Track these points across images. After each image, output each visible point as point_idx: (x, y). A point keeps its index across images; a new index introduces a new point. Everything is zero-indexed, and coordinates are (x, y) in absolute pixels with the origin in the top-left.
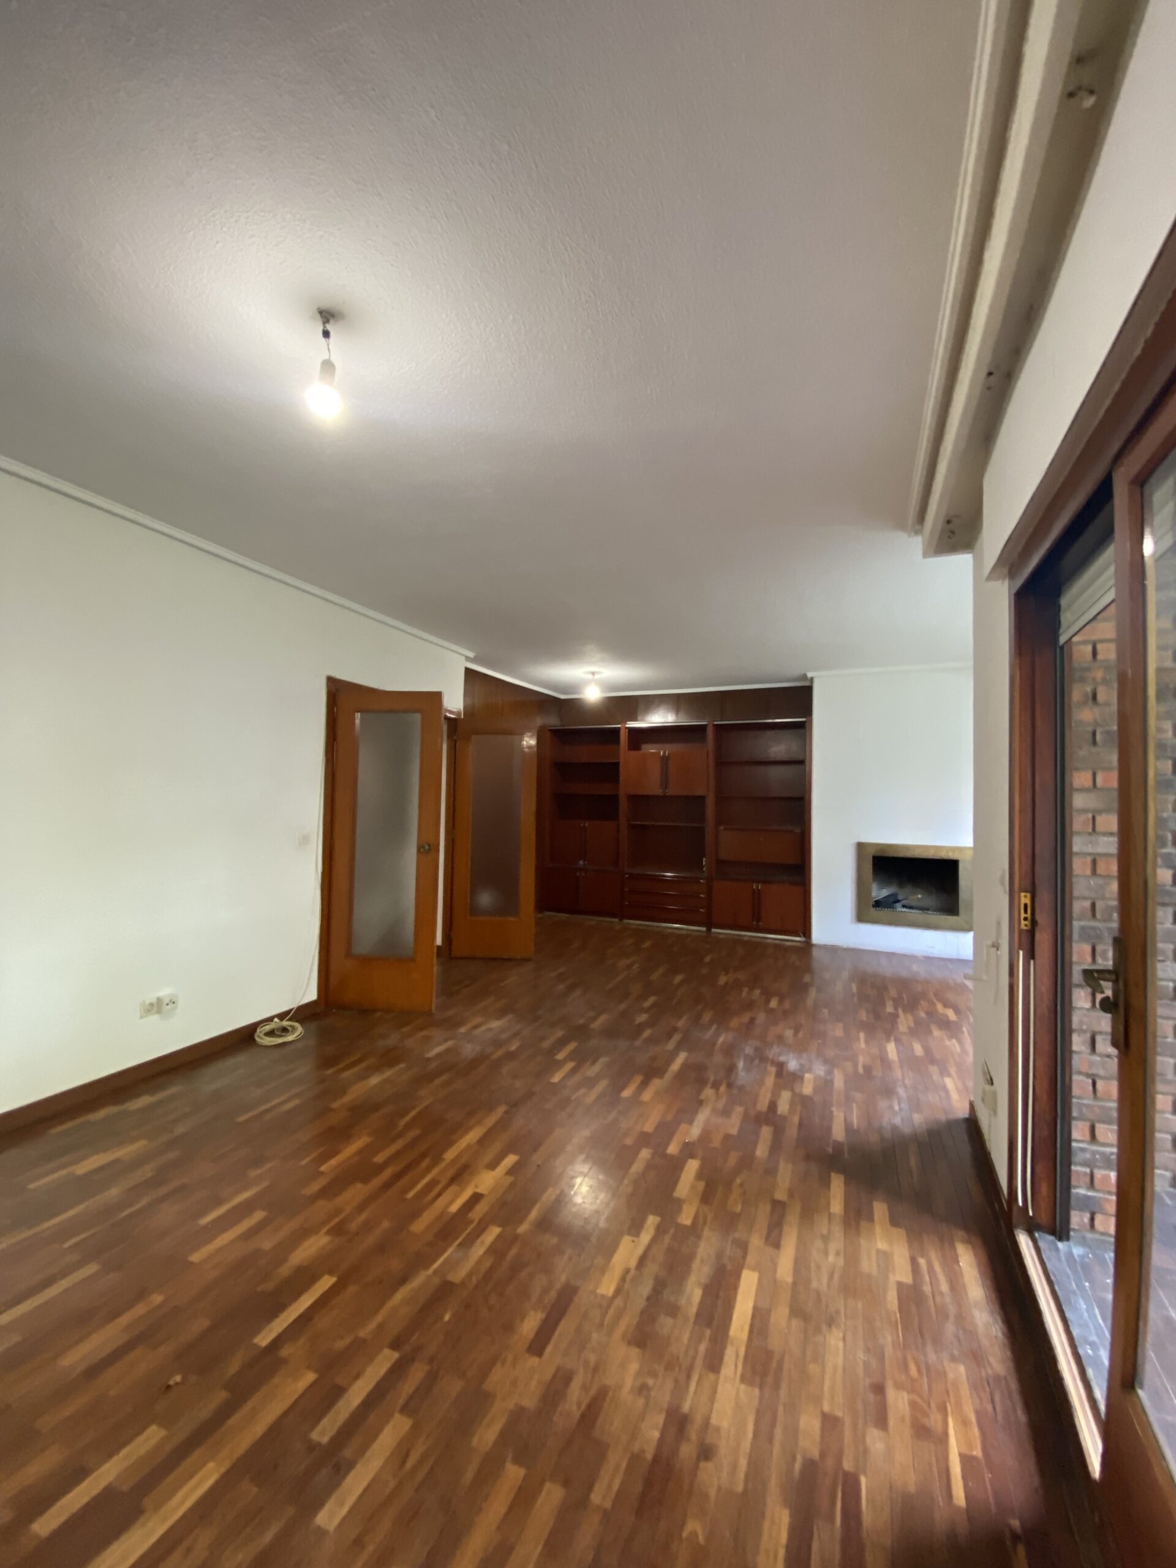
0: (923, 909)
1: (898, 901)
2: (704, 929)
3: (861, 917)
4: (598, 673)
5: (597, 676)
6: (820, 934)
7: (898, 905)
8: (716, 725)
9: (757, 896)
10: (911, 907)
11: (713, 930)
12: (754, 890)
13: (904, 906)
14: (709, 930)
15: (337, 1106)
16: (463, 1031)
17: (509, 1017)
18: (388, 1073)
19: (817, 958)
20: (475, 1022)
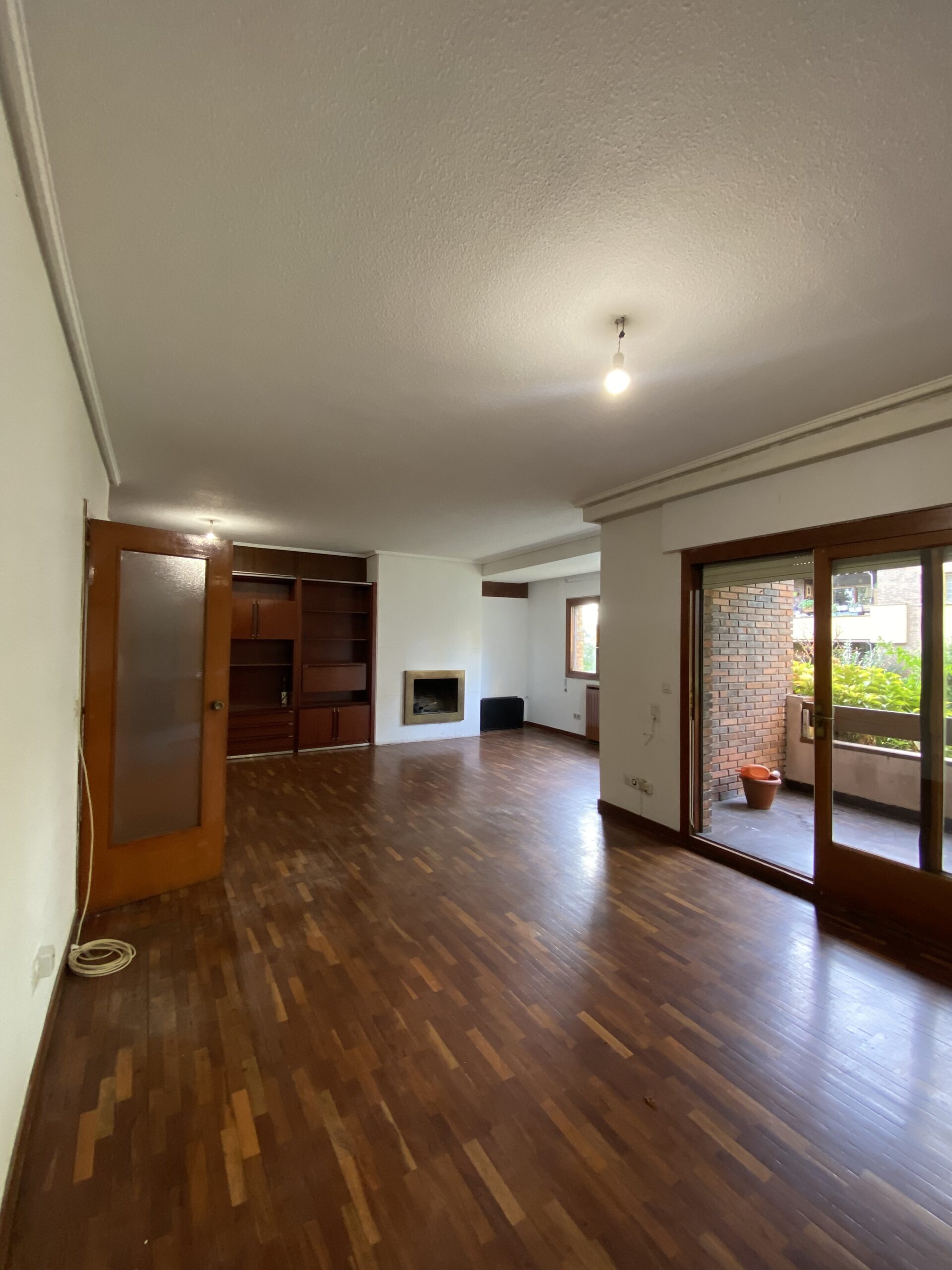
0: (436, 711)
1: (421, 708)
2: (292, 752)
3: (405, 722)
4: (217, 521)
5: (215, 524)
6: (381, 737)
7: (422, 710)
8: (303, 581)
9: (336, 717)
10: (427, 711)
11: (299, 751)
12: (333, 713)
13: (424, 711)
14: (296, 751)
15: (337, 962)
16: (288, 875)
17: (299, 852)
18: (313, 924)
19: (378, 755)
20: (281, 865)
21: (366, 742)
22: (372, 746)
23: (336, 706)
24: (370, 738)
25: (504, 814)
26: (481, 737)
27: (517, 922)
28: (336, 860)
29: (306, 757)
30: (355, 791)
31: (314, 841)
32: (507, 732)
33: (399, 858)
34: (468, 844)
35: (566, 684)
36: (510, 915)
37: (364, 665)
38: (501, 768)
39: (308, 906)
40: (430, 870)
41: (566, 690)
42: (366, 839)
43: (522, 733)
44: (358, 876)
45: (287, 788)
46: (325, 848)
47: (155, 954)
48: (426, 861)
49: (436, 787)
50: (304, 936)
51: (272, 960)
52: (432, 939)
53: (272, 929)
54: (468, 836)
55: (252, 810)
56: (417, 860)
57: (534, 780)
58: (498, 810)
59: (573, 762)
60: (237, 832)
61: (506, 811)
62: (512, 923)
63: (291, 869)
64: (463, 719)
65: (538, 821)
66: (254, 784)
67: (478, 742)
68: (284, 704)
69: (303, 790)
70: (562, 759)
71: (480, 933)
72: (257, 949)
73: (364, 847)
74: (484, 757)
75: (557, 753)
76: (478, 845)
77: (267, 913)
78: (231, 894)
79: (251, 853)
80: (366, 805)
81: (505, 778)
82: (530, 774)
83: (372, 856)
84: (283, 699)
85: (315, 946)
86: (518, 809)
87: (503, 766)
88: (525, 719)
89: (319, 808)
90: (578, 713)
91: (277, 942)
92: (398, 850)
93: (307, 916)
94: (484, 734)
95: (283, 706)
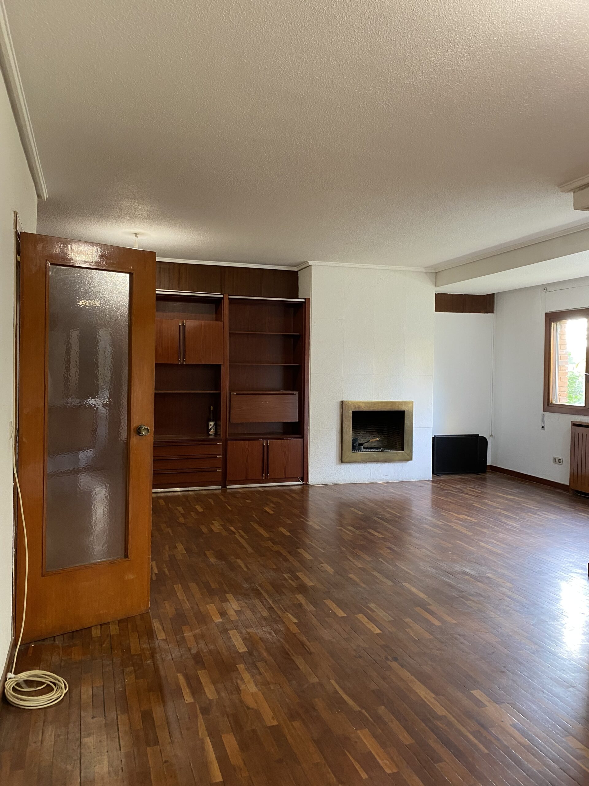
0: (379, 448)
2: (220, 487)
3: (343, 459)
7: (363, 447)
8: (229, 299)
9: (266, 450)
10: (369, 449)
11: (228, 487)
12: (263, 446)
14: (224, 486)
15: (275, 723)
16: (221, 620)
17: (230, 596)
18: (246, 676)
19: (313, 496)
20: (212, 608)
21: (299, 481)
22: (306, 486)
23: (266, 439)
24: (304, 477)
25: (465, 573)
26: (433, 482)
27: (487, 703)
28: (270, 609)
29: (234, 494)
30: (289, 534)
31: (246, 585)
32: (465, 477)
33: (341, 613)
34: (423, 605)
35: (543, 420)
36: (477, 693)
37: (296, 393)
38: (459, 519)
39: (241, 656)
40: (378, 631)
41: (543, 427)
42: (302, 589)
43: (484, 479)
44: (294, 629)
45: (216, 526)
46: (258, 594)
47: (86, 692)
48: (372, 619)
49: (381, 536)
50: (238, 690)
51: (205, 711)
52: (382, 710)
53: (204, 677)
54: (422, 595)
55: (180, 547)
56: (361, 617)
57: (501, 535)
58: (457, 568)
59: (552, 517)
60: (166, 570)
61: (467, 570)
62: (478, 703)
63: (223, 614)
64: (411, 459)
65: (509, 585)
66: (182, 520)
67: (429, 486)
68: (211, 435)
69: (232, 528)
70: (538, 513)
71: (440, 711)
72: (188, 699)
73: (300, 597)
74: (437, 505)
75: (531, 505)
76: (434, 607)
77: (198, 659)
78: (161, 636)
79: (181, 595)
80: (301, 551)
81: (465, 531)
82: (497, 528)
83: (310, 608)
84: (211, 429)
85: (250, 702)
86: (483, 568)
87: (462, 516)
88: (489, 463)
89: (250, 550)
90: (560, 457)
91: (210, 692)
92: (340, 604)
93: (241, 667)
94: (437, 478)
95: (210, 437)
